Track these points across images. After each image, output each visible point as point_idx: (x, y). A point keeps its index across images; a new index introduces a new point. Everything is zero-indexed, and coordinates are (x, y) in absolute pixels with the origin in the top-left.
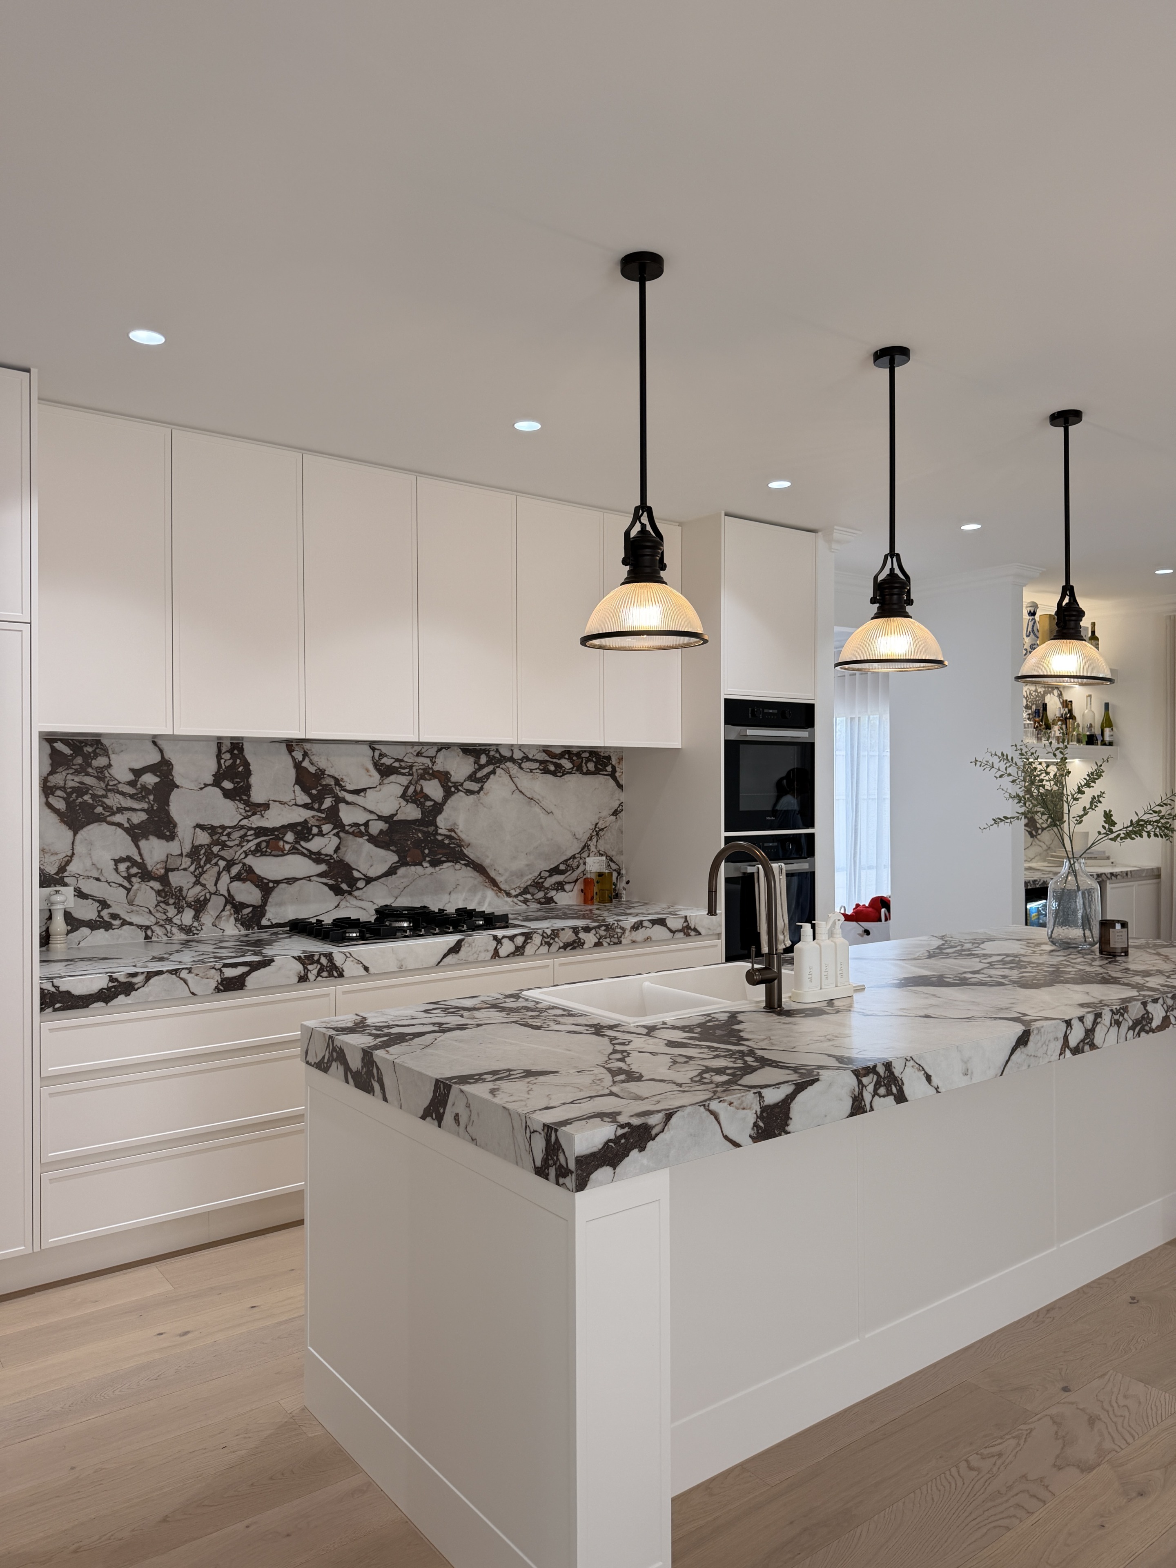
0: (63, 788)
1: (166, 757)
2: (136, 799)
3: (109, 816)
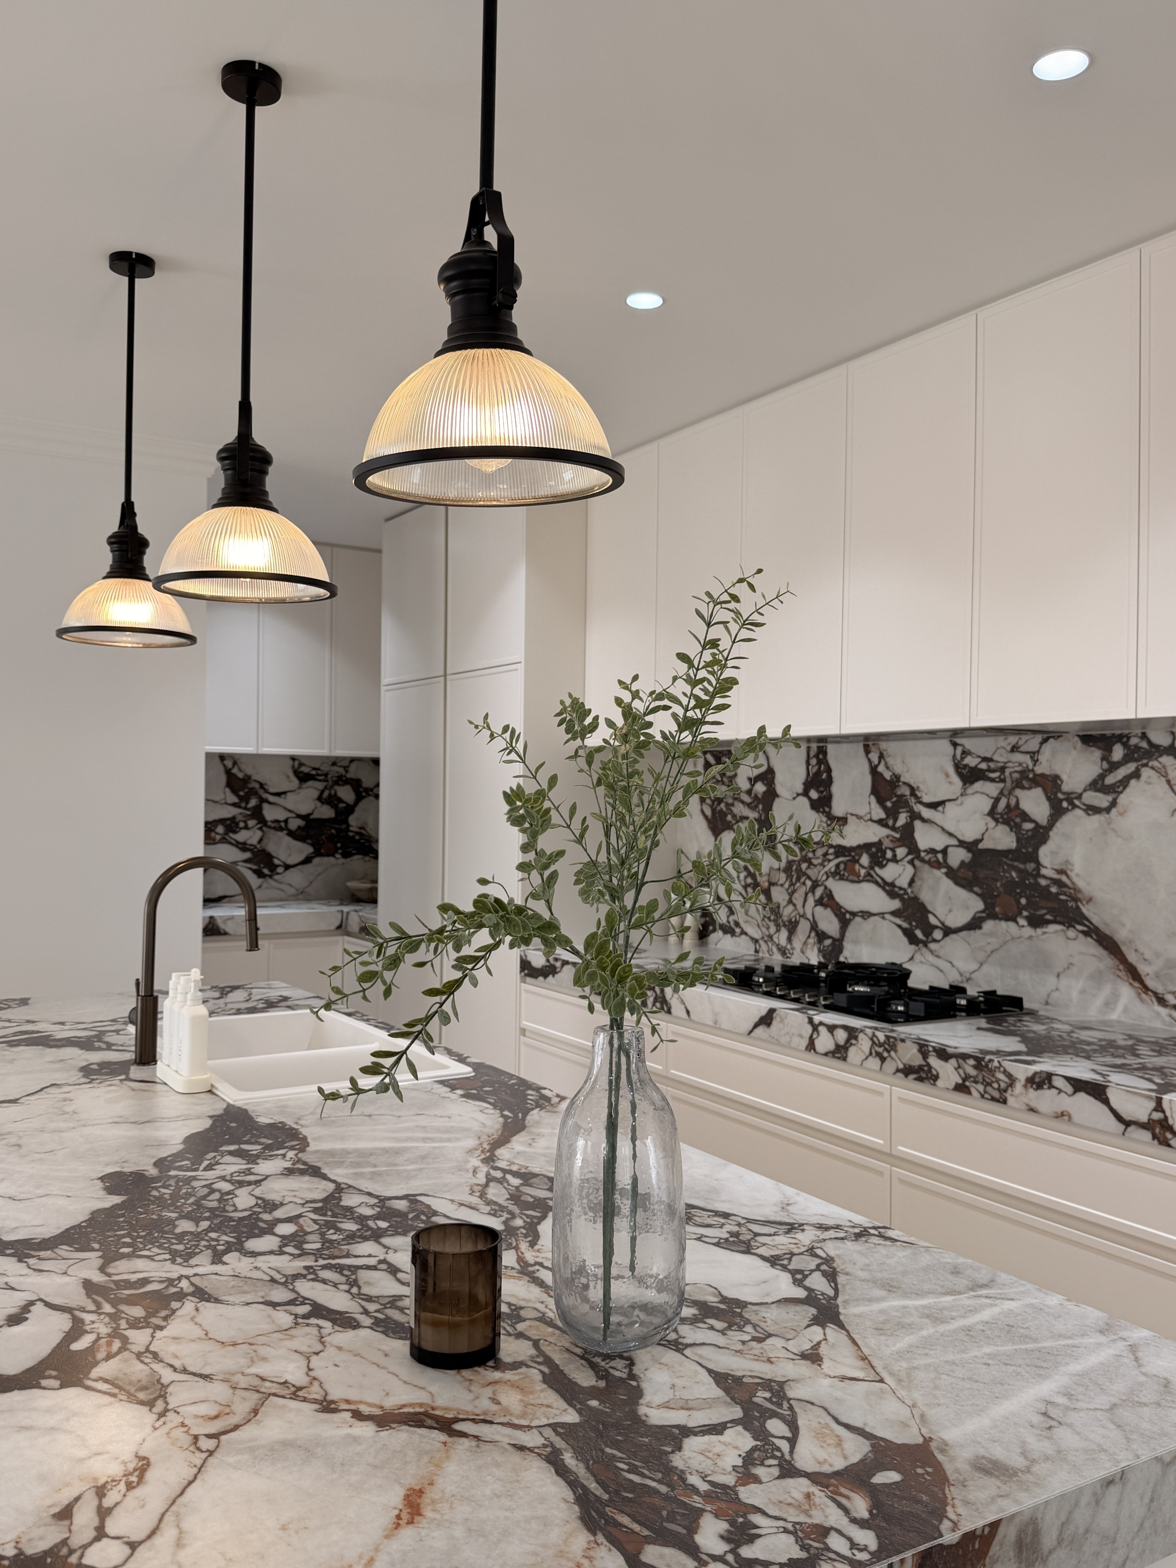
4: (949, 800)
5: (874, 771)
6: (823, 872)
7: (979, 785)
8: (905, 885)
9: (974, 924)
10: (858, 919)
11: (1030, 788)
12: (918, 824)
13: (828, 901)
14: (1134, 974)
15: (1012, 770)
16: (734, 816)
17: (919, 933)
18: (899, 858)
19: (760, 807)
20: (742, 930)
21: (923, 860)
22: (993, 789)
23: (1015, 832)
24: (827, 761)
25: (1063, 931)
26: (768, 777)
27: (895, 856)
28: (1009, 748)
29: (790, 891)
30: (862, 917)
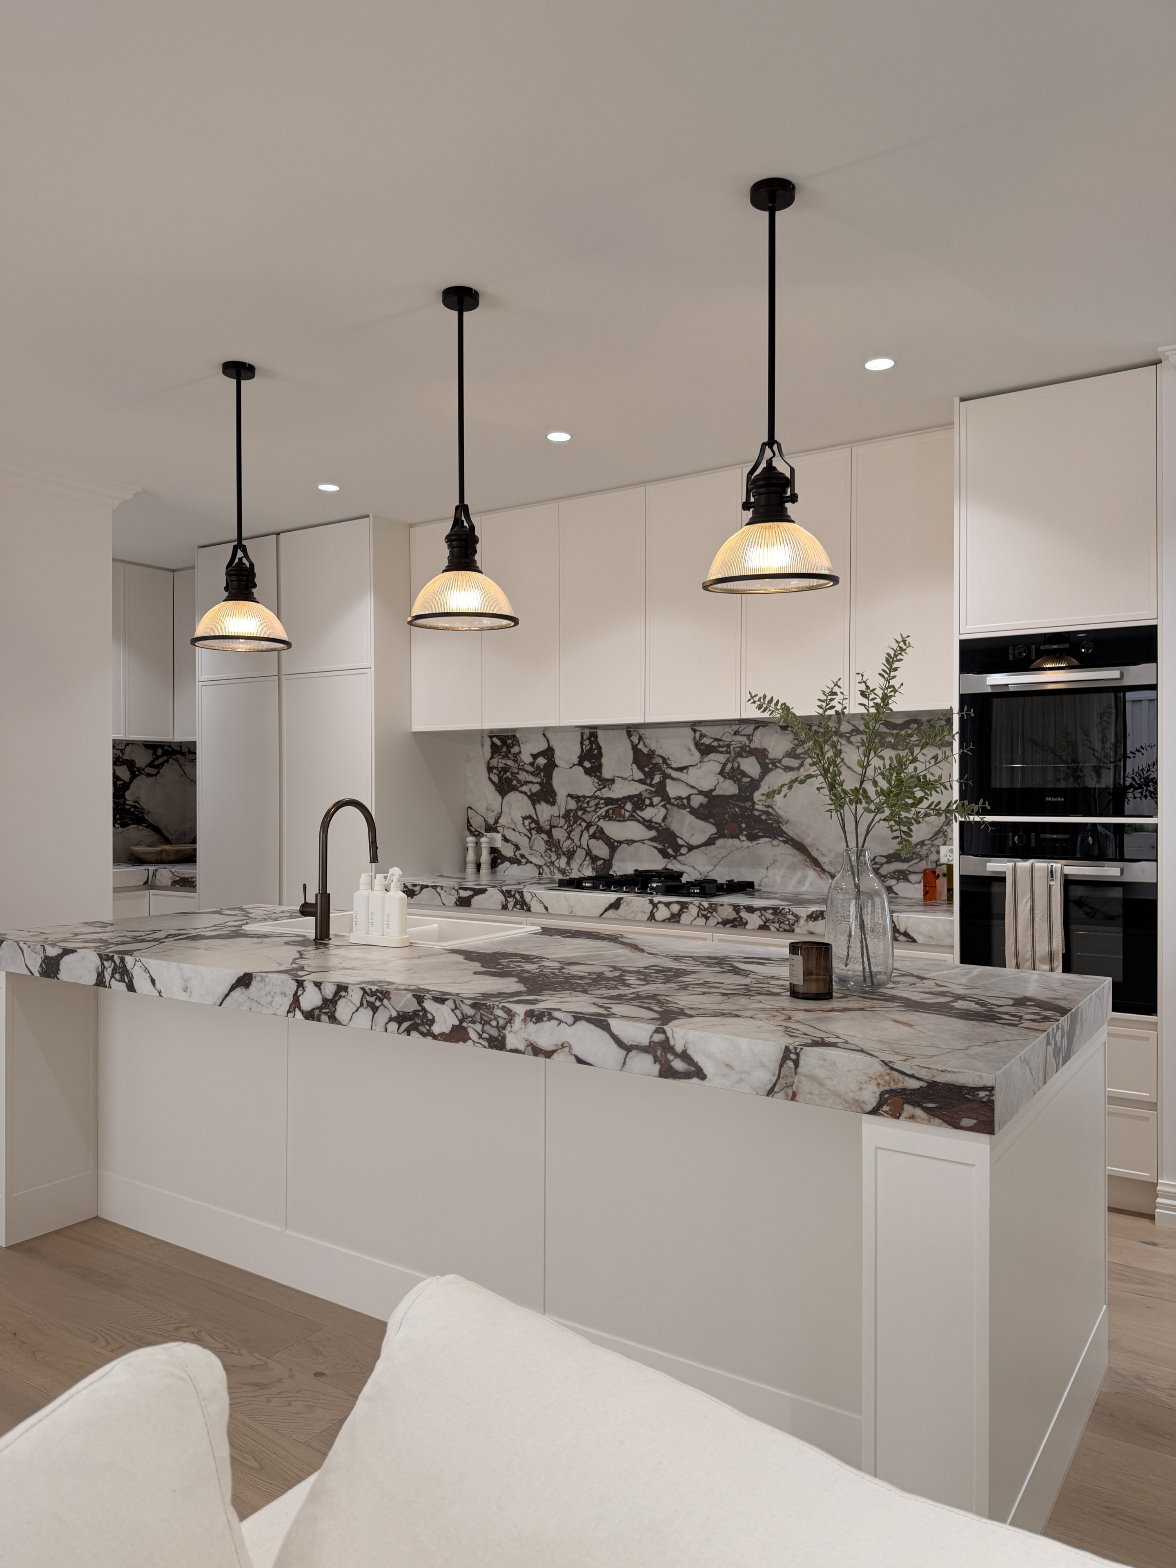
0: (497, 768)
1: (551, 745)
2: (534, 775)
3: (520, 787)
4: (691, 766)
5: (635, 748)
6: (596, 816)
7: (712, 756)
8: (660, 822)
9: (710, 842)
10: (624, 845)
11: (747, 757)
12: (668, 781)
13: (600, 835)
14: (816, 863)
15: (735, 746)
16: (519, 781)
17: (670, 851)
18: (654, 804)
19: (542, 774)
20: (528, 860)
21: (673, 805)
22: (722, 758)
23: (738, 784)
24: (598, 742)
25: (771, 841)
26: (549, 753)
27: (652, 803)
28: (733, 733)
29: (568, 831)
30: (627, 844)
